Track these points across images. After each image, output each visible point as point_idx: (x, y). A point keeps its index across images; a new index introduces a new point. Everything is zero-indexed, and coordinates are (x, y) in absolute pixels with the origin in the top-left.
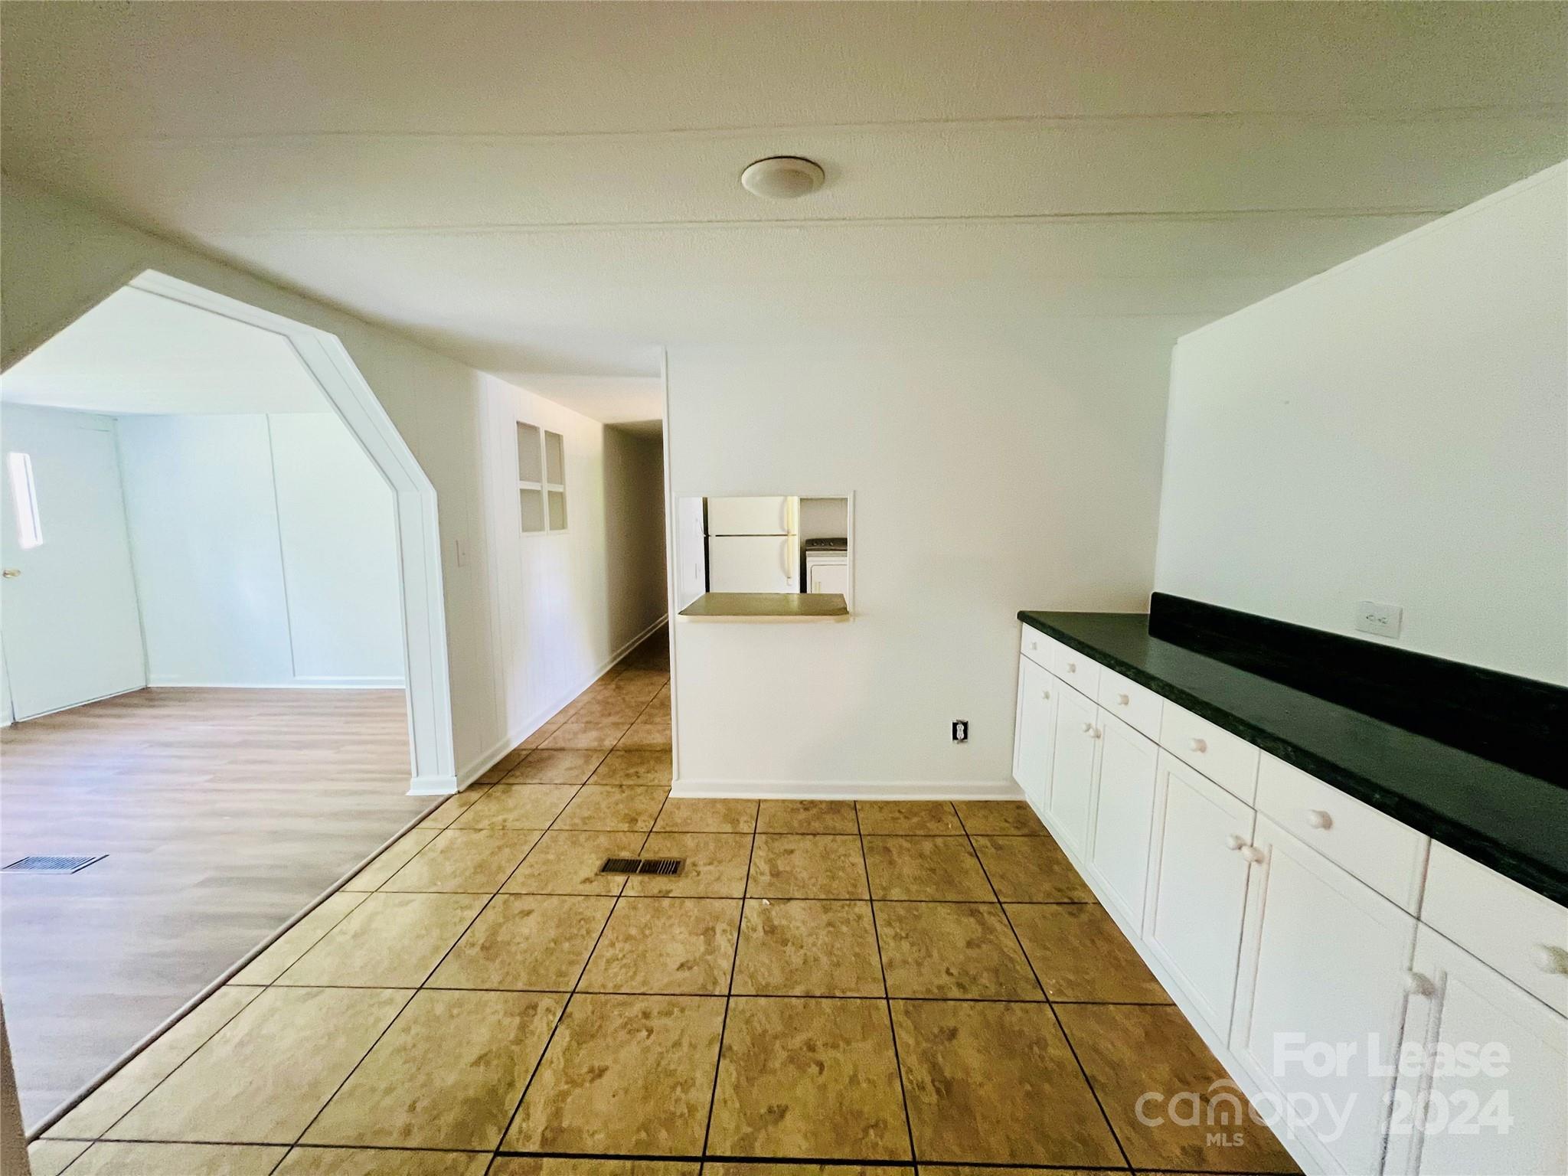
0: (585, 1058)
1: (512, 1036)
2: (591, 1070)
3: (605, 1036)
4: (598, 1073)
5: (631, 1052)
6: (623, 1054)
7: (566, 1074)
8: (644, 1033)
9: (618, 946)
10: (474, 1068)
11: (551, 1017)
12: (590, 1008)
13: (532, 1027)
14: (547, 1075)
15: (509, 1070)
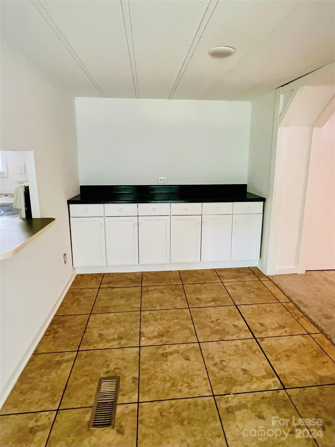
0: (241, 377)
1: (245, 410)
2: (245, 374)
3: (231, 375)
4: (245, 371)
5: (233, 364)
6: (235, 366)
7: (250, 381)
8: (223, 363)
9: (179, 388)
10: (265, 417)
11: (230, 398)
12: (219, 385)
13: (238, 404)
14: (254, 387)
15: (258, 403)
